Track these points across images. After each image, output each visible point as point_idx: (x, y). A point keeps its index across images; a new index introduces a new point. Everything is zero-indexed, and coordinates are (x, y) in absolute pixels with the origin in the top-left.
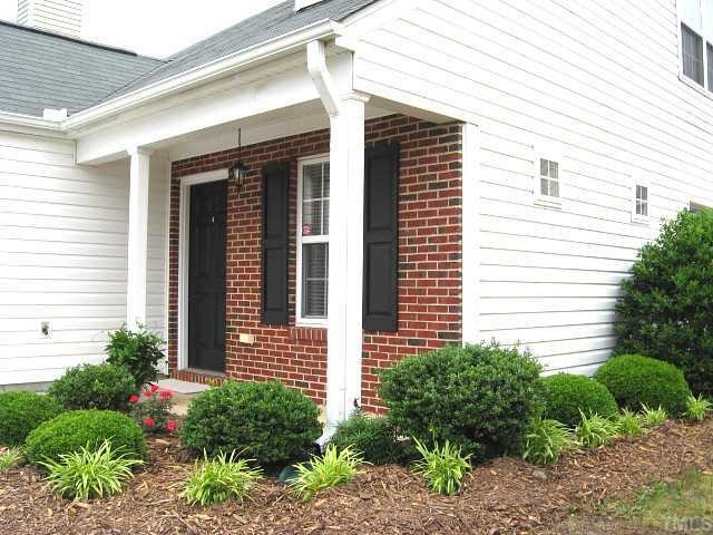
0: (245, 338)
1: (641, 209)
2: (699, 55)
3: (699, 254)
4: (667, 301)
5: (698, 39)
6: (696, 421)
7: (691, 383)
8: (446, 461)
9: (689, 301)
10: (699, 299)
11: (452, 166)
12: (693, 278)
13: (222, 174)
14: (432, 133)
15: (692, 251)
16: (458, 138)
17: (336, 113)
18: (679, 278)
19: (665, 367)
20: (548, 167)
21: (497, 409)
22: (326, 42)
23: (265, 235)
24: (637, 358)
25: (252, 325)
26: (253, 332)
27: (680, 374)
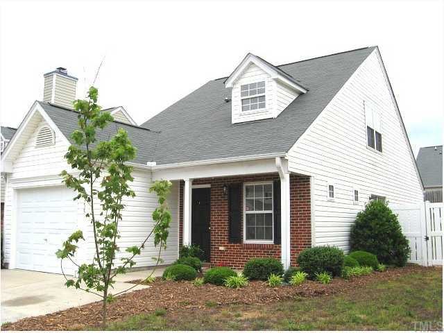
0: (221, 248)
1: (357, 199)
2: (373, 136)
3: (379, 216)
4: (369, 233)
5: (372, 130)
6: (381, 272)
7: (379, 259)
8: (324, 276)
9: (377, 232)
10: (380, 231)
11: (307, 190)
12: (377, 224)
13: (208, 186)
14: (300, 179)
15: (376, 215)
16: (309, 181)
17: (283, 178)
18: (372, 224)
19: (370, 254)
20: (331, 188)
21: (336, 263)
22: (282, 158)
23: (230, 210)
24: (360, 252)
25: (224, 243)
26: (225, 246)
27: (375, 256)
